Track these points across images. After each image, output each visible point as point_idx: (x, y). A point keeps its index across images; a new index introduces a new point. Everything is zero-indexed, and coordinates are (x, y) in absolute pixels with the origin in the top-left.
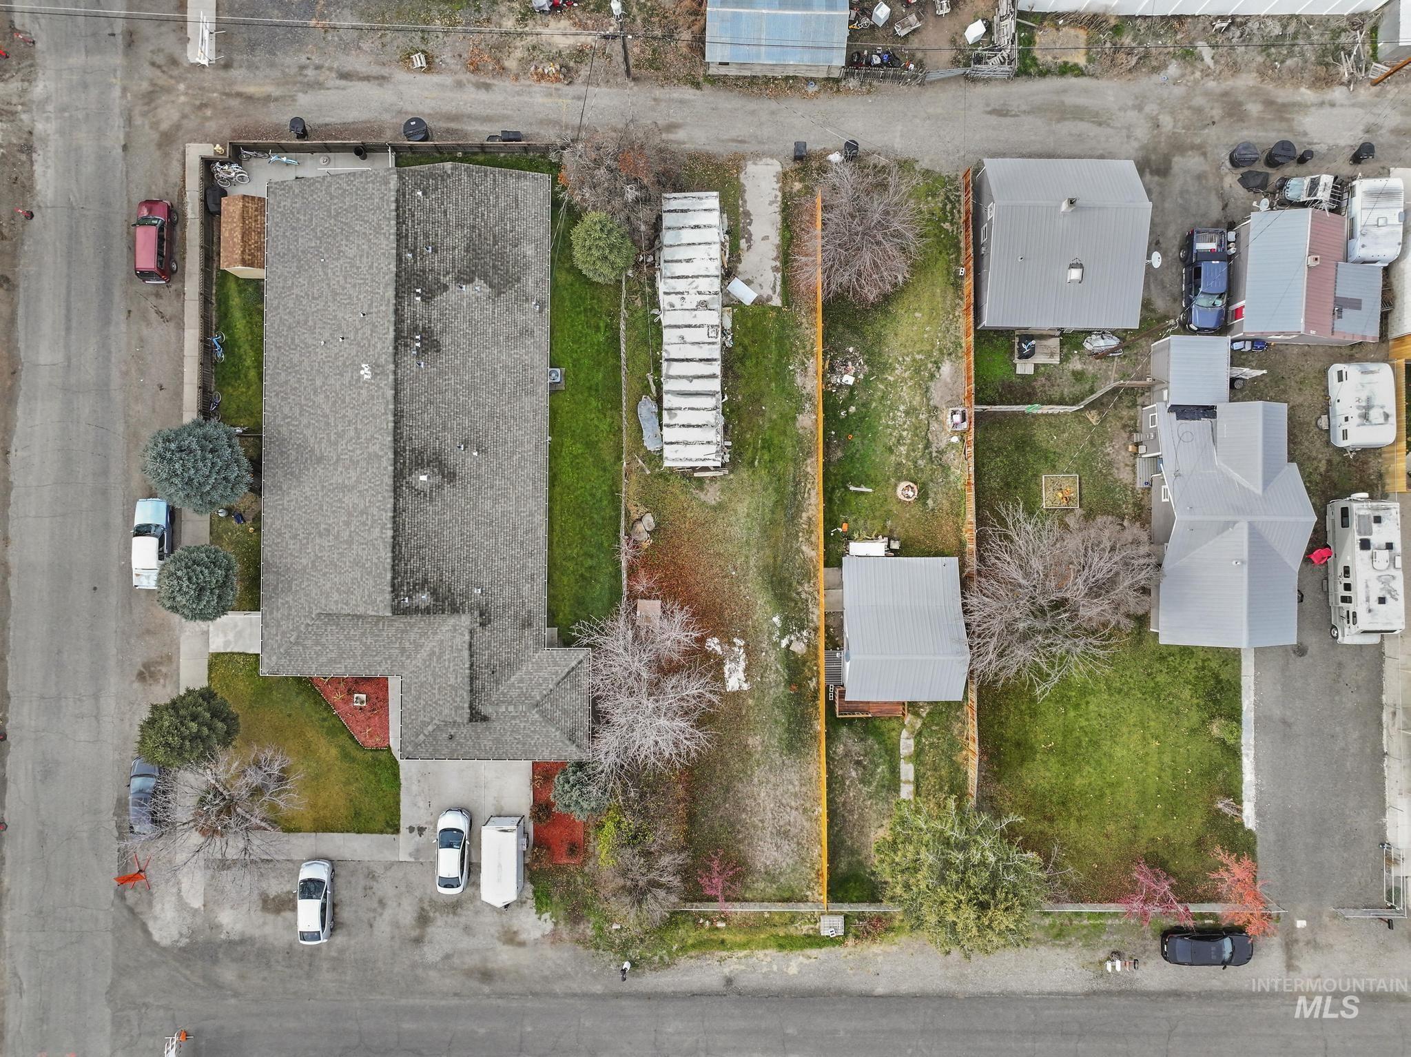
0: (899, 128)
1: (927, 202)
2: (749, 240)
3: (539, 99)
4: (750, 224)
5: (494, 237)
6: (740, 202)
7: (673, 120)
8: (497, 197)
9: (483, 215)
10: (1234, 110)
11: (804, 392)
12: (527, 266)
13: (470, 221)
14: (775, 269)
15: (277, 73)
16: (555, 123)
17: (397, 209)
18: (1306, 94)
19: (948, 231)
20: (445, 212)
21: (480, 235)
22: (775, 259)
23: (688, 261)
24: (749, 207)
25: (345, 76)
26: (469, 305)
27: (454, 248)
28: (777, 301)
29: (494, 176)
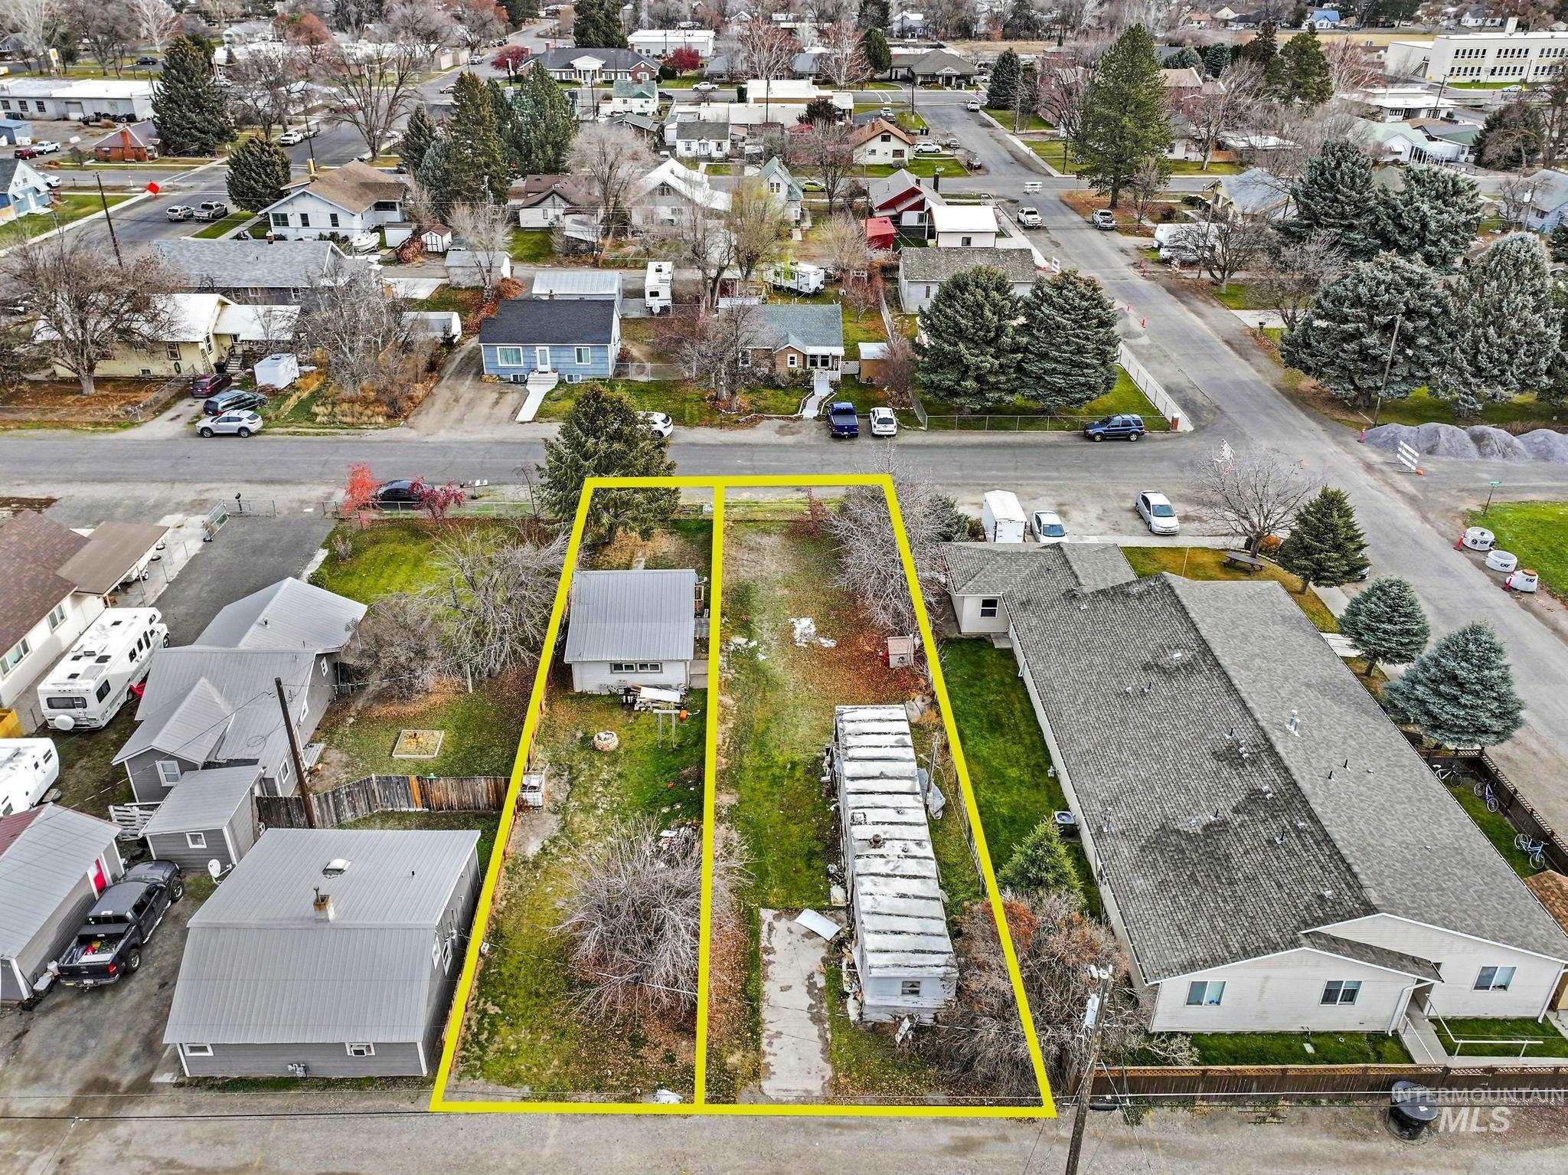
0: (547, 1152)
1: (518, 1042)
2: (811, 987)
4: (811, 1007)
5: (1197, 882)
6: (829, 1036)
7: (961, 1161)
8: (1214, 928)
9: (1225, 901)
11: (728, 824)
12: (1138, 866)
13: (1239, 889)
14: (769, 951)
17: (1349, 868)
19: (494, 1004)
20: (1280, 886)
21: (1218, 877)
22: (770, 963)
23: (903, 896)
24: (814, 1030)
26: (1197, 804)
27: (1246, 852)
28: (767, 915)
29: (1230, 952)
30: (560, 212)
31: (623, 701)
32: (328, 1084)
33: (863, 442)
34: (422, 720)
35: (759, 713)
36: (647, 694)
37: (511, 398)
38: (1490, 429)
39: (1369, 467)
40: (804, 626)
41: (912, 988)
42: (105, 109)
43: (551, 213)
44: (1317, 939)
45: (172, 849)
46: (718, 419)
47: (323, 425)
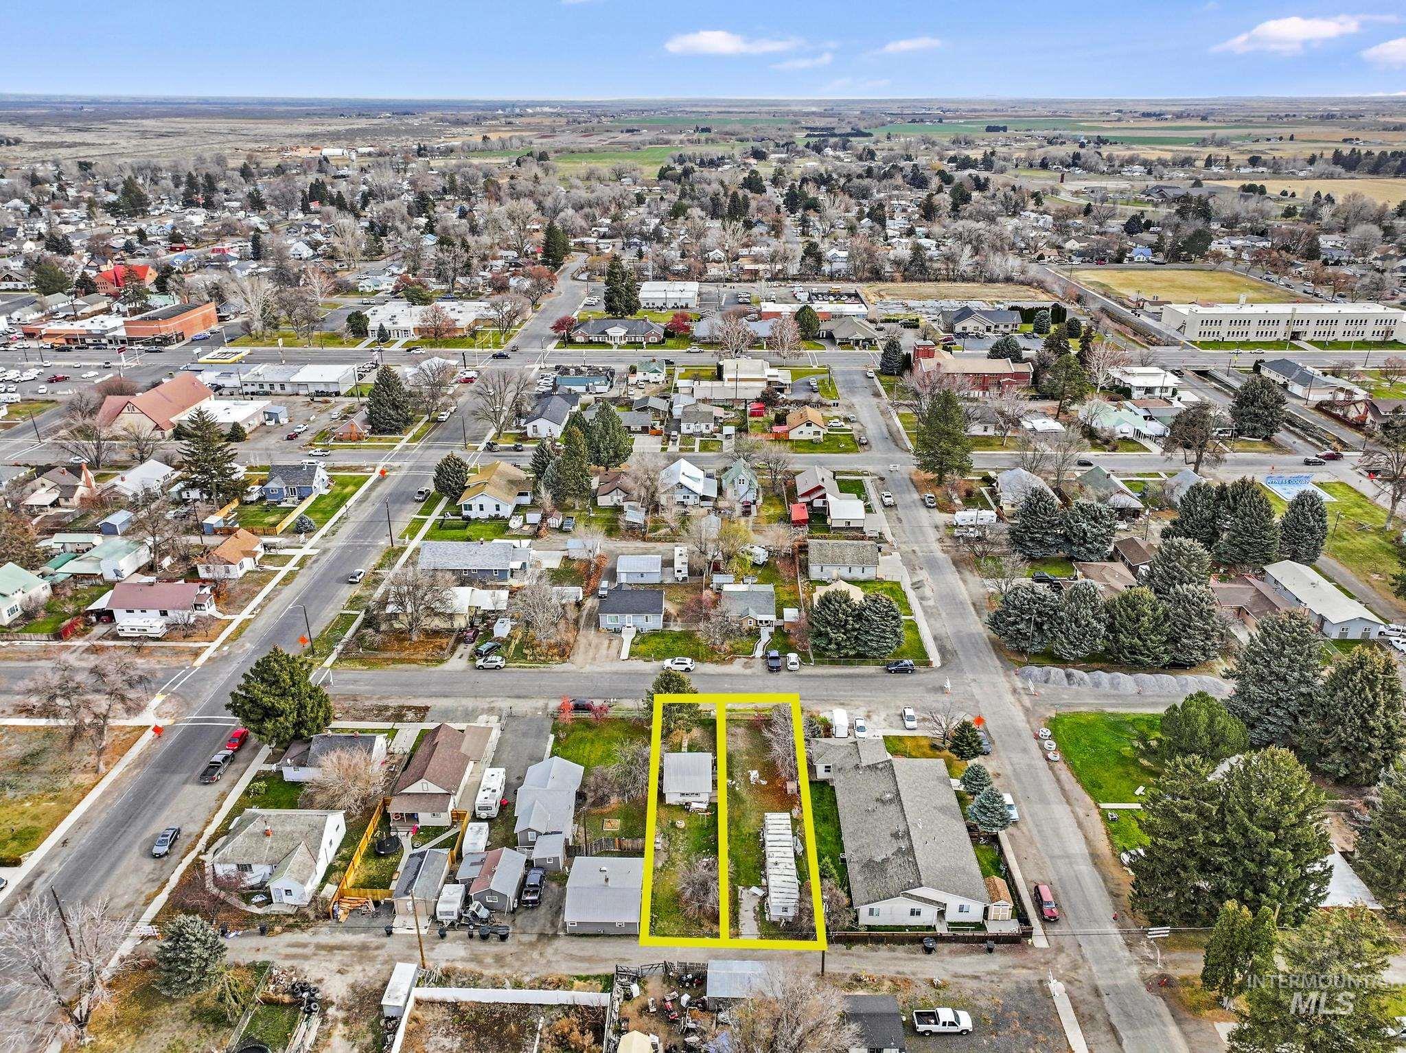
2: (754, 910)
3: (870, 968)
5: (875, 878)
8: (877, 891)
9: (882, 883)
10: (499, 959)
11: (727, 857)
12: (859, 872)
13: (887, 880)
14: (742, 899)
15: (1014, 979)
16: (859, 956)
17: (919, 872)
18: (460, 966)
20: (899, 878)
21: (882, 876)
22: (742, 903)
23: (785, 881)
24: (755, 923)
25: (977, 977)
26: (881, 852)
27: (892, 868)
28: (740, 888)
29: (880, 899)
30: (621, 498)
31: (684, 808)
32: (610, 936)
33: (783, 673)
34: (610, 815)
35: (737, 813)
36: (694, 805)
37: (615, 643)
38: (1075, 671)
39: (1015, 691)
40: (754, 774)
41: (785, 909)
42: (322, 388)
43: (615, 498)
44: (905, 895)
45: (541, 864)
46: (716, 658)
47: (531, 662)
